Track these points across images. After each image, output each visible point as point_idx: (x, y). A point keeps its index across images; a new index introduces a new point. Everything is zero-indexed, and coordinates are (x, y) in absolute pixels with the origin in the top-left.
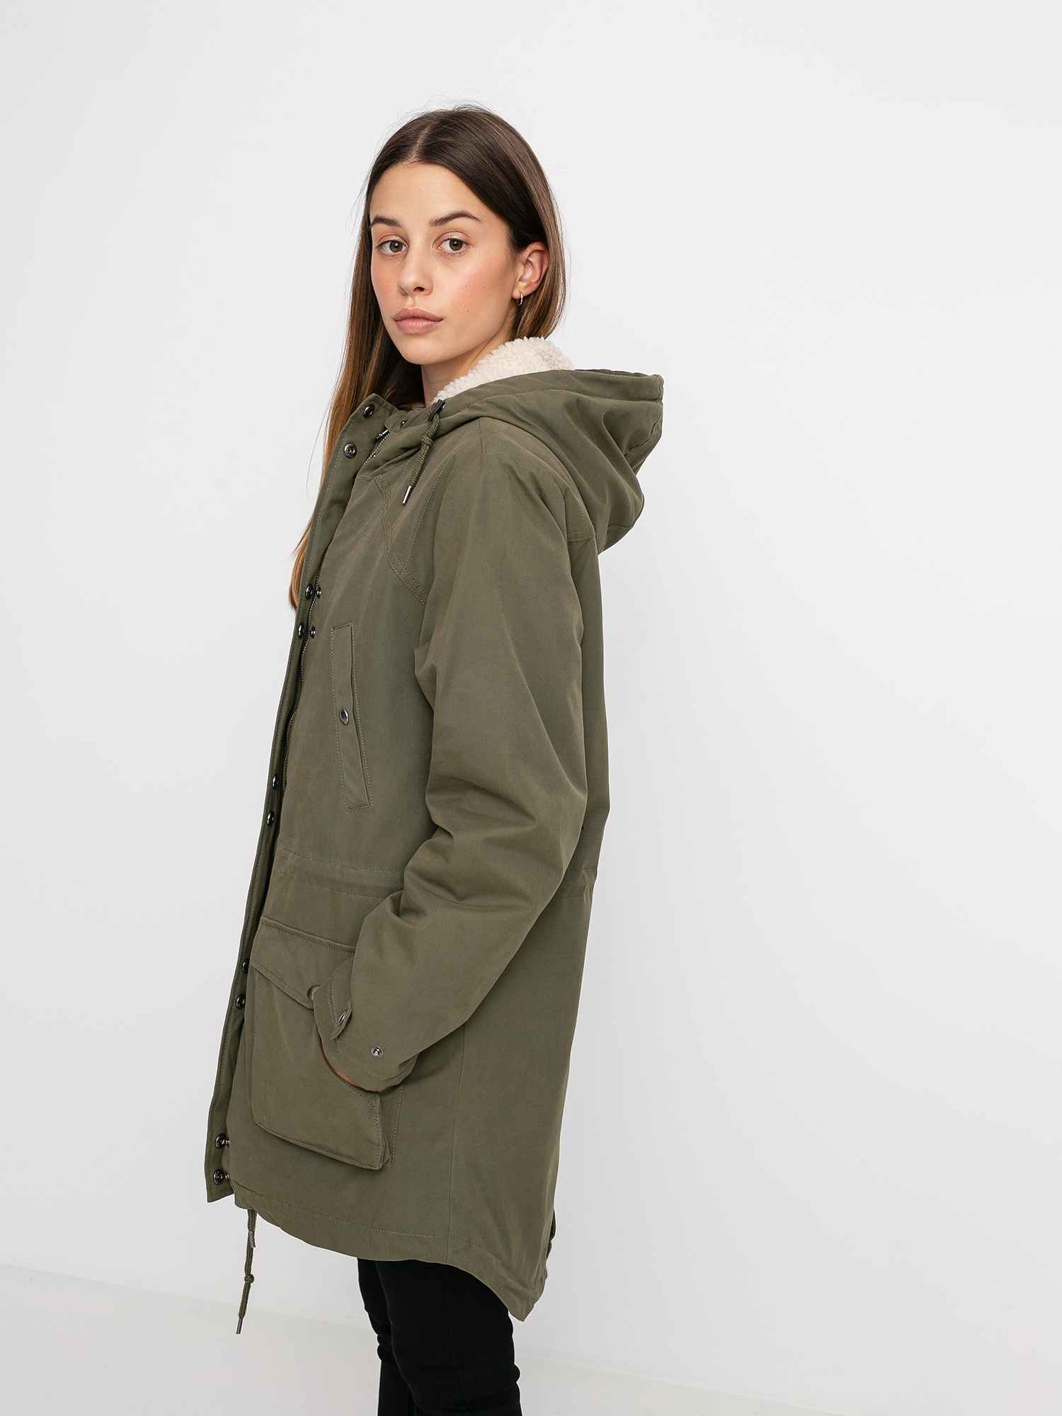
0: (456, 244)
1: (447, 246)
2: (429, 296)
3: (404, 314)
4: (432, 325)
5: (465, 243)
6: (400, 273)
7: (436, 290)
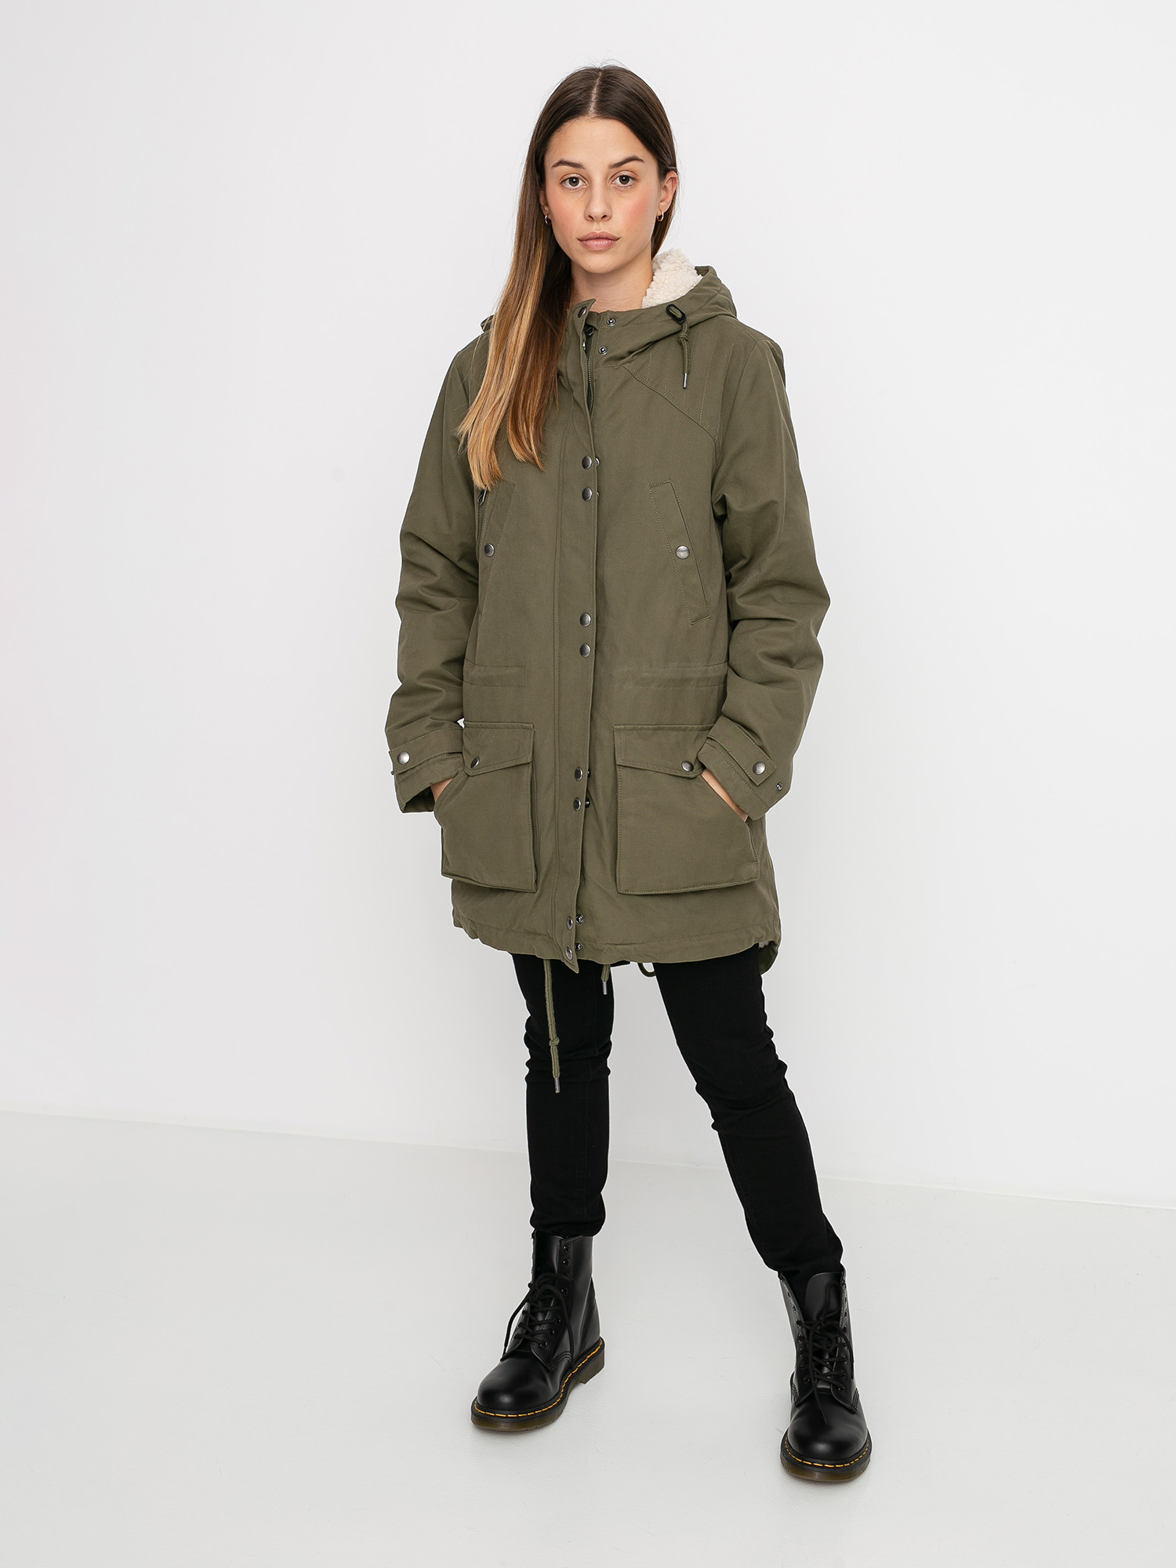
0: (625, 179)
1: (618, 181)
2: (610, 221)
3: (591, 236)
4: (612, 244)
5: (632, 178)
6: (588, 206)
7: (614, 216)
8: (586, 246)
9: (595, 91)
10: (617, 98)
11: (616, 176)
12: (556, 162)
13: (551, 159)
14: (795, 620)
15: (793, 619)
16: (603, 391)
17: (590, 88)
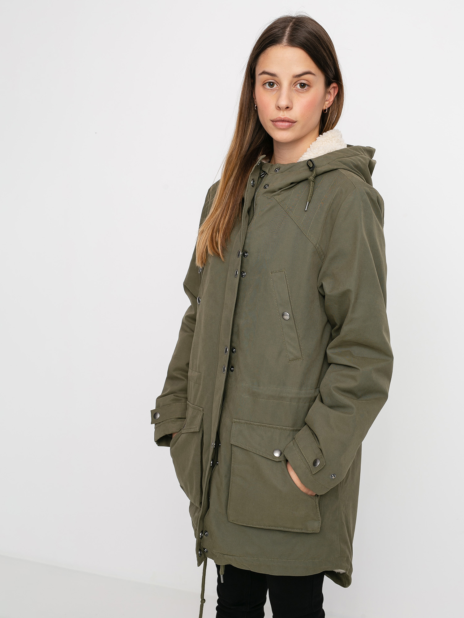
0: (303, 85)
1: (298, 86)
2: (291, 111)
3: (278, 119)
4: (291, 125)
5: (307, 85)
6: (278, 100)
7: (294, 108)
8: (275, 125)
9: (288, 29)
10: (302, 35)
11: (297, 83)
12: (261, 72)
13: (259, 70)
14: (360, 368)
15: (357, 367)
16: (258, 211)
17: (285, 28)
